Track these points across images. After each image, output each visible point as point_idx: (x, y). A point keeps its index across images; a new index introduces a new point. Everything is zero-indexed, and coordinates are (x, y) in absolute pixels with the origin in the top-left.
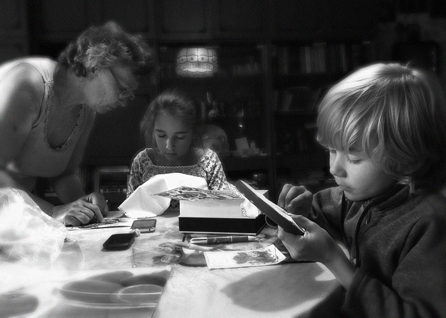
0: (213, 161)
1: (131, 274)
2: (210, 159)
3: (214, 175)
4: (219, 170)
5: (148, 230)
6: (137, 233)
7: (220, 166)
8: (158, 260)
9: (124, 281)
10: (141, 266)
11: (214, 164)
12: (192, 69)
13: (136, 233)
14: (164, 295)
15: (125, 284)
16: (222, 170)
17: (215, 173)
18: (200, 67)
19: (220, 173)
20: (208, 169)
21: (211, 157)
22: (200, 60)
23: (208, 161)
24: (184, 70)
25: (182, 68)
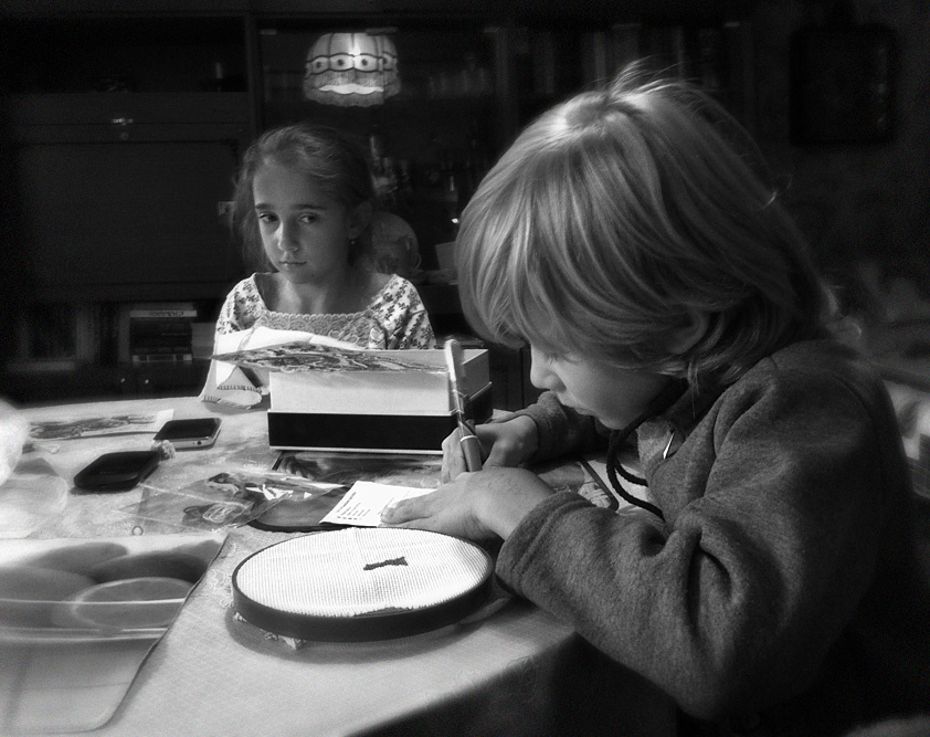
0: (402, 306)
1: (123, 551)
2: (395, 298)
3: (405, 338)
4: (418, 324)
5: (196, 442)
6: (166, 451)
7: (422, 317)
8: (196, 515)
9: (99, 568)
10: (155, 530)
11: (403, 312)
12: (342, 88)
13: (162, 451)
14: (190, 606)
15: (99, 577)
16: (426, 324)
17: (408, 333)
18: (358, 83)
19: (420, 333)
20: (389, 324)
21: (399, 295)
22: (358, 66)
23: (391, 304)
24: (322, 89)
25: (317, 84)
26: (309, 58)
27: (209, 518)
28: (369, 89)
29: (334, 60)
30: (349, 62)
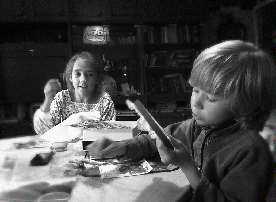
3: (109, 109)
4: (112, 106)
5: (62, 150)
8: (67, 173)
10: (56, 178)
12: (94, 40)
13: (53, 153)
14: (70, 201)
16: (113, 106)
17: (110, 108)
18: (98, 38)
19: (112, 108)
21: (107, 97)
22: (98, 34)
24: (88, 40)
25: (87, 39)
26: (84, 31)
27: (71, 174)
28: (102, 40)
29: (92, 32)
30: (96, 33)
